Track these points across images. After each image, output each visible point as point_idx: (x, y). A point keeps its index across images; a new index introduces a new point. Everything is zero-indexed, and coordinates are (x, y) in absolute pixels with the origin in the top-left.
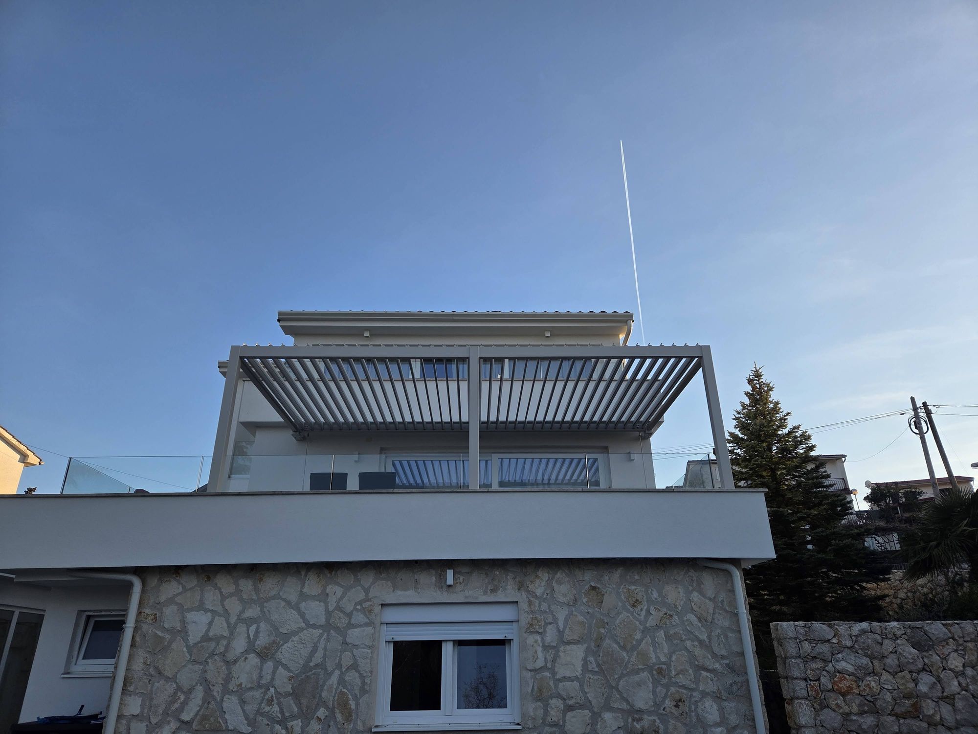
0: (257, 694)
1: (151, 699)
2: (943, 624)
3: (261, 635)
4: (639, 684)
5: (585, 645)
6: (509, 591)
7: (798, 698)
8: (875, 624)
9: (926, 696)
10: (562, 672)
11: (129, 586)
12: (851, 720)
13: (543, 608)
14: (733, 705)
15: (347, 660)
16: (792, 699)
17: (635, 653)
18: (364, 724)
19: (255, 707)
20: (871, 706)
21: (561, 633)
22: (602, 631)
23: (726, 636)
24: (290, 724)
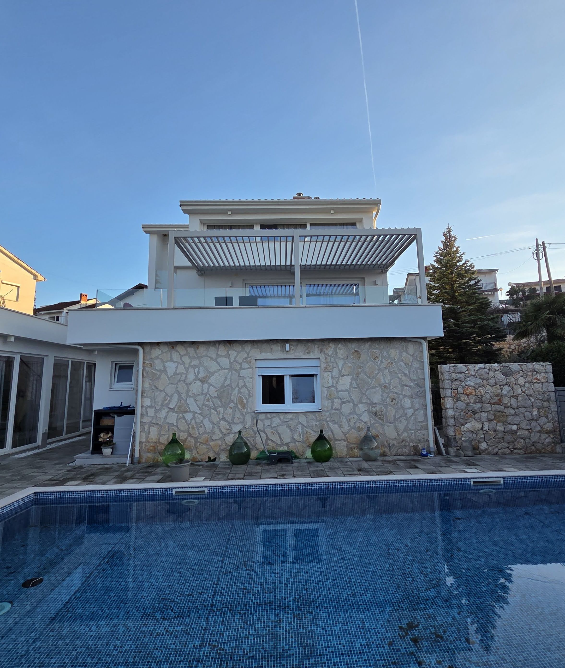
0: (202, 397)
1: (155, 399)
2: (519, 365)
3: (201, 372)
4: (375, 393)
5: (351, 376)
6: (316, 353)
7: (447, 397)
8: (487, 365)
9: (505, 395)
10: (340, 388)
11: (137, 351)
12: (470, 406)
13: (332, 361)
14: (417, 400)
15: (241, 383)
16: (444, 397)
17: (374, 380)
18: (251, 409)
19: (202, 402)
20: (480, 400)
21: (340, 371)
22: (360, 370)
23: (417, 372)
24: (218, 410)
